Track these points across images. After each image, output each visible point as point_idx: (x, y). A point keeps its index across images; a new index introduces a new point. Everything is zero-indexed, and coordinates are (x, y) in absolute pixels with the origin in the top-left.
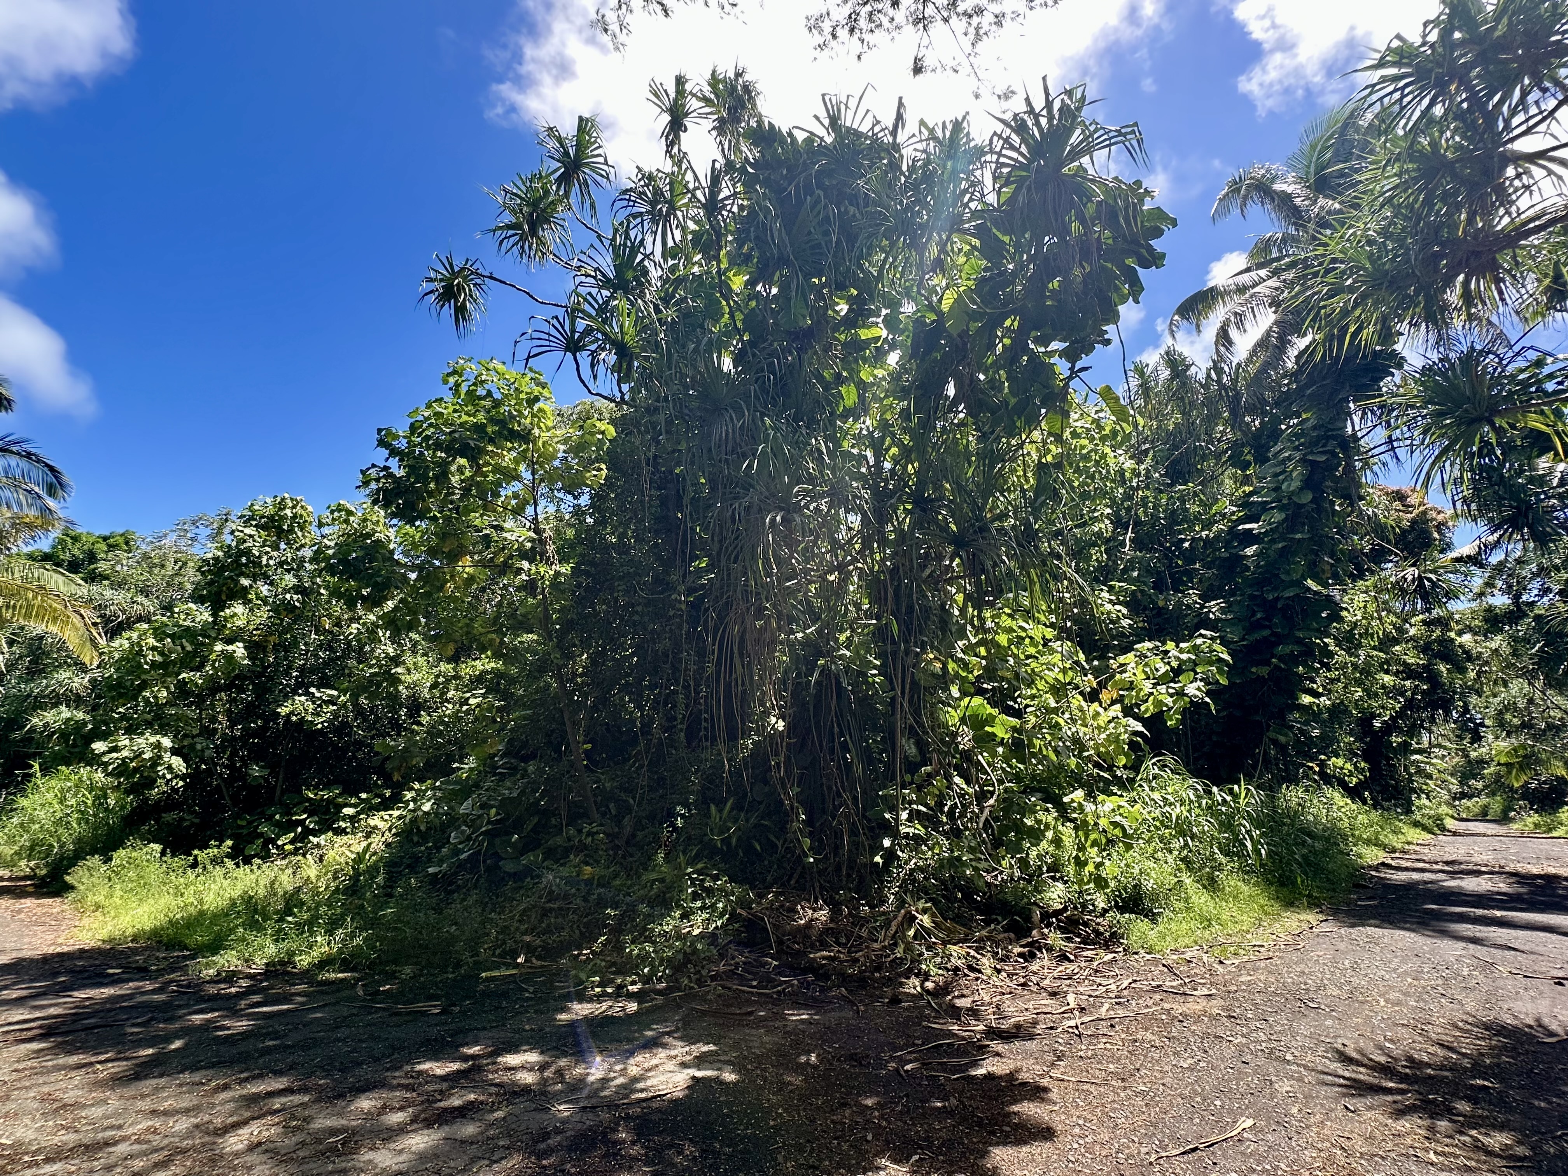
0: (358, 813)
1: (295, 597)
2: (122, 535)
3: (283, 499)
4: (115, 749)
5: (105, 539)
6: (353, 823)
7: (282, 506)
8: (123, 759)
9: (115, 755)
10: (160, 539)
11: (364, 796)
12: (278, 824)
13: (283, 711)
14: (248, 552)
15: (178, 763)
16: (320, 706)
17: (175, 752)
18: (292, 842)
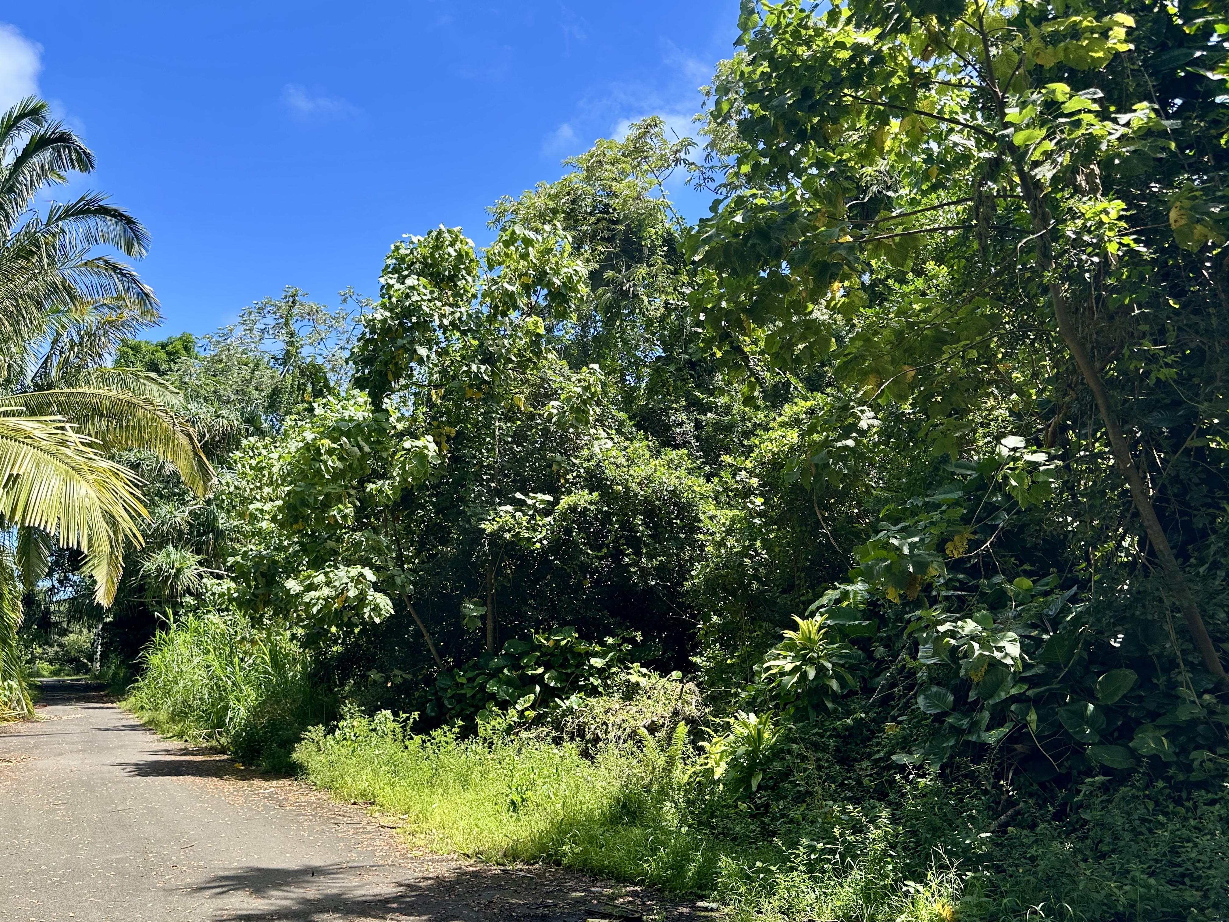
0: (609, 665)
1: (483, 368)
2: (180, 339)
3: (440, 233)
4: (311, 587)
5: (163, 346)
6: (604, 679)
7: (438, 246)
8: (326, 599)
9: (313, 594)
10: (225, 337)
11: (610, 640)
12: (509, 682)
13: (488, 527)
14: (415, 309)
15: (384, 602)
16: (533, 517)
17: (376, 587)
18: (533, 707)
